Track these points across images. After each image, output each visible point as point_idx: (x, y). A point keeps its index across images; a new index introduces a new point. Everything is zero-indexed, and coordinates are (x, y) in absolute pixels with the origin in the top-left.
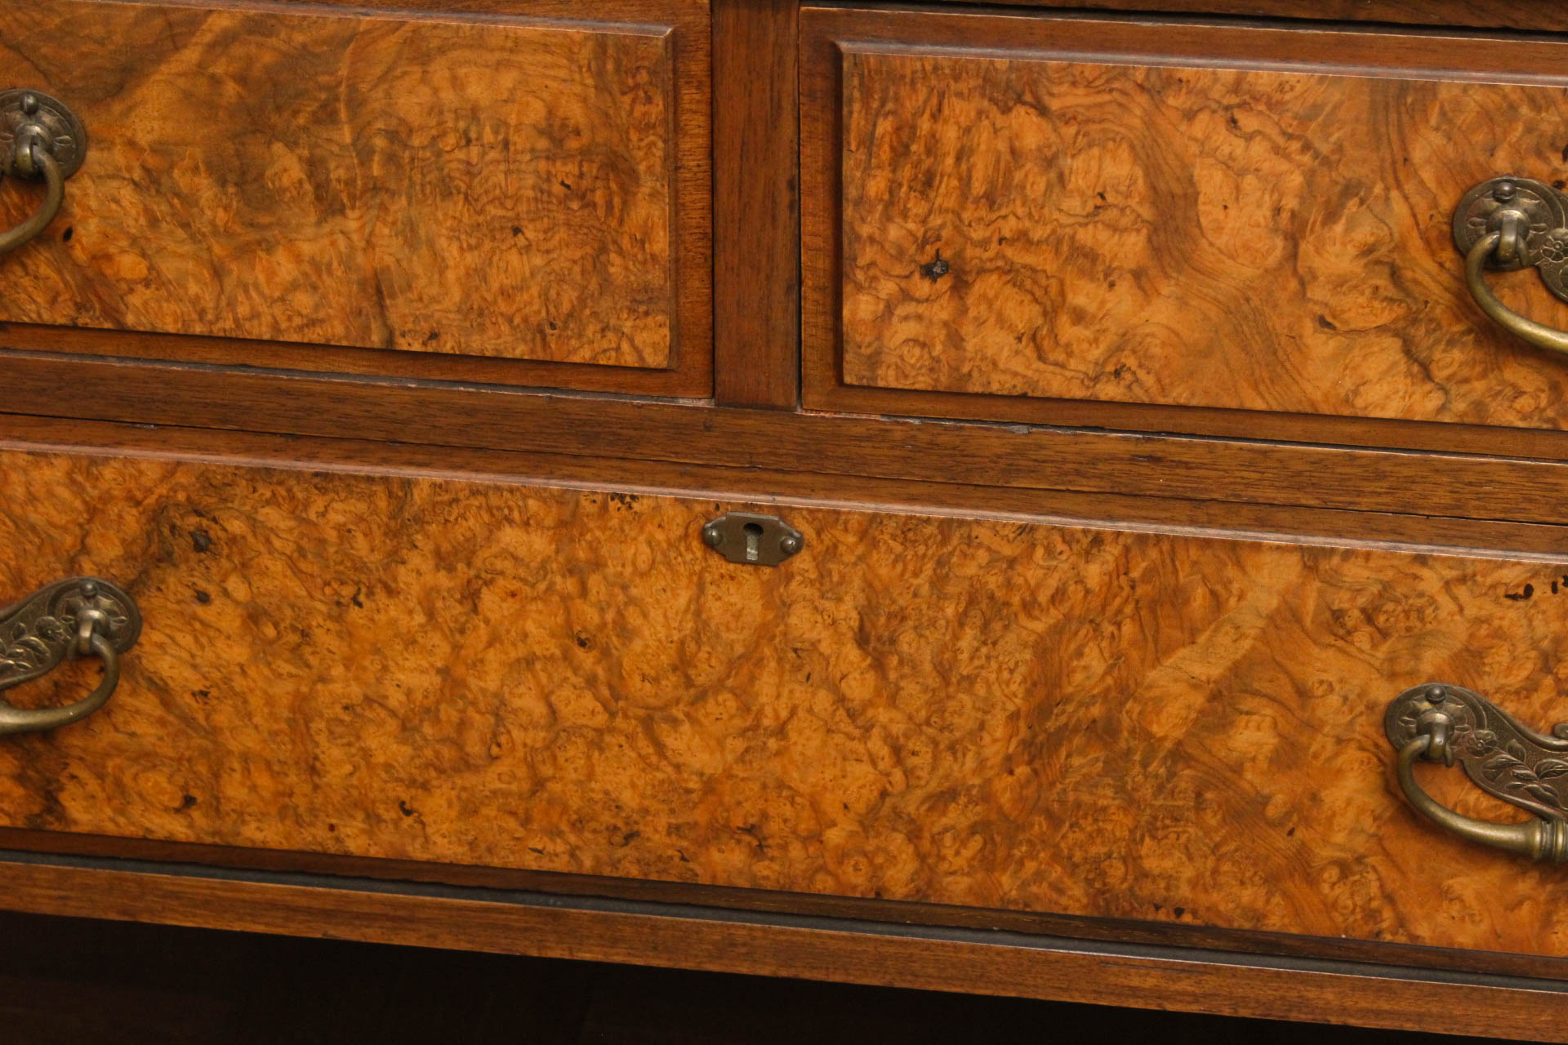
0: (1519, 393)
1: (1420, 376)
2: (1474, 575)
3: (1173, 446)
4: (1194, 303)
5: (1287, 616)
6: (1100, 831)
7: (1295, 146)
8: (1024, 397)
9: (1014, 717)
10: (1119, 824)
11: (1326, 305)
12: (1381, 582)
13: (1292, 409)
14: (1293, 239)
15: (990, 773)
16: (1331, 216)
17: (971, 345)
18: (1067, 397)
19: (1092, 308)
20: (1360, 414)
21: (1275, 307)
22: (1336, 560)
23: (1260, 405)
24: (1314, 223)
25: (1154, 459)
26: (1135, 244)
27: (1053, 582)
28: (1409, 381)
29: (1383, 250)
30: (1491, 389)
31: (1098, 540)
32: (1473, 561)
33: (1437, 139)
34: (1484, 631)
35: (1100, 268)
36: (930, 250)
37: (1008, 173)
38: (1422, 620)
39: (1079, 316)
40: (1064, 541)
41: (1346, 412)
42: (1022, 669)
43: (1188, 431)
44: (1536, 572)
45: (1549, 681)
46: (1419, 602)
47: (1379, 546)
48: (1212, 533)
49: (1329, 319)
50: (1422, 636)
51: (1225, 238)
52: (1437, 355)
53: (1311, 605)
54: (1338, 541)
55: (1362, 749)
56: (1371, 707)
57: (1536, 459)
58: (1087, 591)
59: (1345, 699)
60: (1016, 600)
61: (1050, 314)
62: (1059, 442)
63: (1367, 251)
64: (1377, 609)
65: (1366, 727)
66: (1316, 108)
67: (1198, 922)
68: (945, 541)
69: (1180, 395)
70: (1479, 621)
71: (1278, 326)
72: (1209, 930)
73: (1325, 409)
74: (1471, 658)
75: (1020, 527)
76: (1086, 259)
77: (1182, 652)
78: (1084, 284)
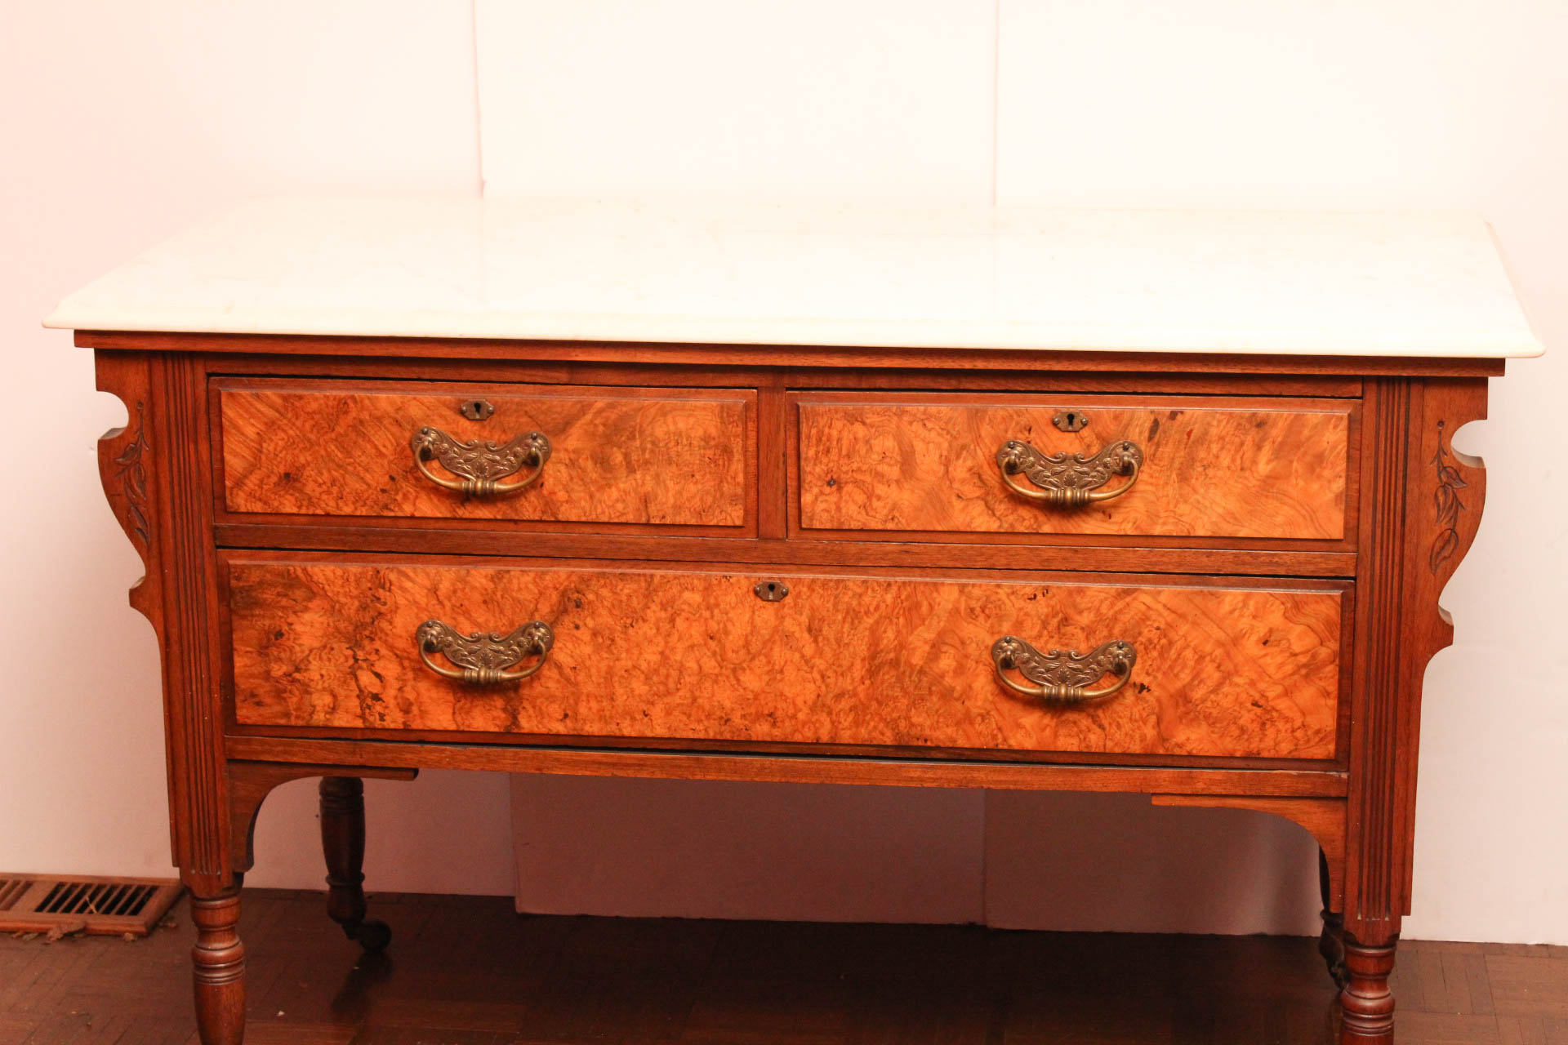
0: (1024, 520)
1: (991, 515)
2: (1016, 591)
3: (913, 547)
4: (916, 491)
5: (955, 612)
6: (896, 706)
7: (945, 432)
8: (862, 530)
9: (863, 660)
10: (904, 702)
11: (959, 490)
12: (986, 596)
13: (950, 529)
14: (947, 466)
15: (856, 684)
16: (958, 457)
17: (844, 511)
18: (876, 529)
19: (883, 495)
20: (973, 530)
21: (943, 491)
22: (970, 588)
23: (940, 529)
24: (953, 460)
25: (907, 552)
26: (896, 471)
27: (875, 603)
28: (988, 517)
29: (976, 469)
30: (1015, 518)
31: (889, 585)
32: (1015, 586)
33: (989, 427)
34: (1022, 614)
35: (885, 480)
36: (829, 476)
37: (854, 448)
38: (1000, 610)
39: (879, 498)
40: (878, 586)
41: (969, 530)
42: (866, 639)
43: (918, 541)
44: (1036, 589)
45: (1045, 632)
46: (1000, 603)
47: (983, 581)
48: (928, 579)
49: (960, 495)
50: (1001, 616)
51: (924, 467)
52: (996, 507)
53: (963, 607)
54: (970, 580)
55: (985, 665)
56: (987, 647)
57: (1032, 545)
58: (887, 606)
59: (977, 644)
60: (862, 610)
61: (869, 498)
62: (874, 547)
63: (970, 470)
64: (985, 606)
65: (986, 656)
66: (950, 419)
67: (933, 745)
68: (837, 589)
69: (914, 526)
70: (1020, 609)
71: (944, 499)
72: (938, 748)
73: (962, 529)
74: (1019, 625)
75: (863, 581)
76: (879, 476)
77: (921, 628)
78: (880, 486)
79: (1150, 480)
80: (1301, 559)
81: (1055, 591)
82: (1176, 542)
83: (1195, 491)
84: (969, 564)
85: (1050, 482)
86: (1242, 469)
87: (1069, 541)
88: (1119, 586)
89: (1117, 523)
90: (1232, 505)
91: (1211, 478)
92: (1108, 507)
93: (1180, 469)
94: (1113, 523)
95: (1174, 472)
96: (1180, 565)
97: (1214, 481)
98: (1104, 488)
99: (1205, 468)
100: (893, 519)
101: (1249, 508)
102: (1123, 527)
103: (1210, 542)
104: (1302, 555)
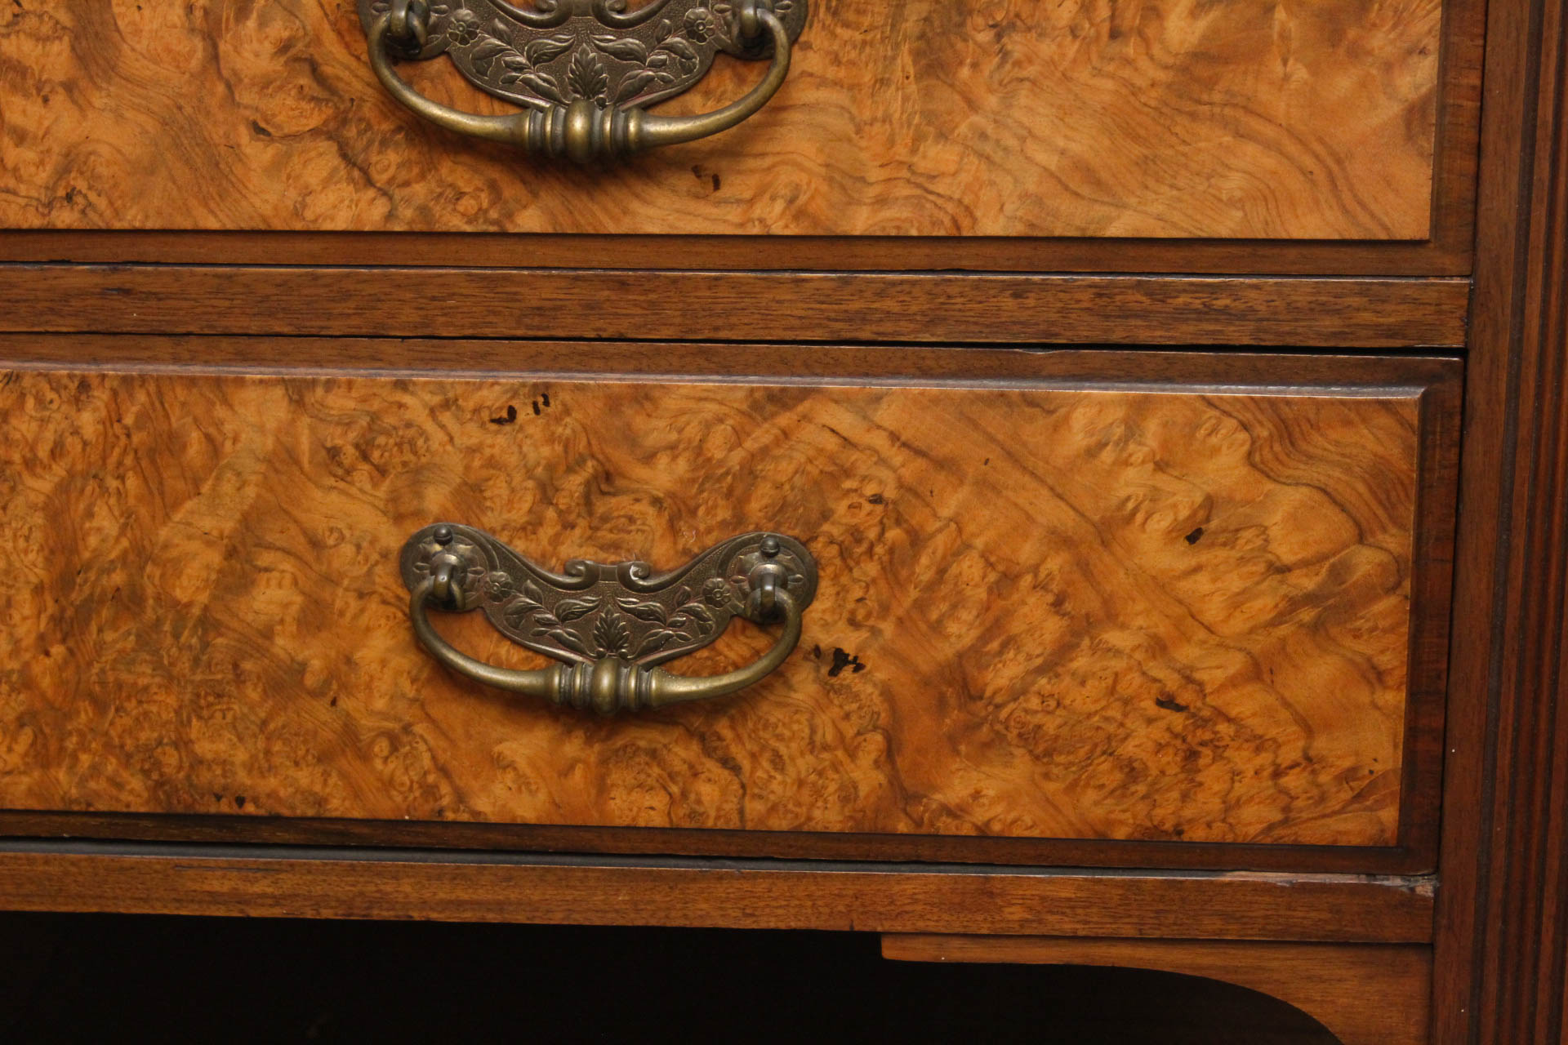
0: (460, 195)
1: (362, 182)
2: (457, 400)
3: (140, 278)
4: (128, 114)
5: (283, 459)
6: (146, 714)
9: (38, 590)
10: (165, 704)
11: (257, 109)
12: (368, 413)
13: (244, 226)
14: (212, 37)
15: (27, 656)
16: (242, 12)
18: (25, 226)
19: (30, 125)
20: (312, 227)
21: (208, 113)
22: (320, 391)
23: (212, 224)
24: (228, 19)
25: (126, 292)
26: (59, 54)
27: (49, 436)
28: (351, 187)
29: (300, 46)
30: (432, 192)
31: (85, 385)
32: (452, 384)
34: (477, 463)
35: (30, 82)
38: (415, 453)
39: (20, 136)
40: (52, 389)
41: (298, 226)
42: (37, 536)
43: (153, 259)
44: (515, 394)
45: (551, 513)
46: (411, 432)
47: (358, 374)
48: (196, 370)
49: (263, 125)
50: (418, 470)
51: (145, 42)
52: (374, 158)
53: (305, 443)
54: (319, 370)
55: (384, 602)
56: (385, 555)
57: (492, 268)
58: (85, 444)
59: (358, 547)
60: (17, 457)
63: (284, 47)
64: (370, 443)
65: (386, 578)
67: (262, 812)
69: (135, 218)
70: (472, 451)
71: (215, 137)
72: (274, 820)
73: (278, 225)
74: (471, 493)
75: (6, 375)
76: (16, 73)
77: (189, 505)
78: (18, 101)
79: (832, 72)
80: (1301, 300)
81: (566, 397)
82: (919, 256)
83: (972, 105)
84: (314, 325)
85: (527, 82)
86: (1115, 34)
87: (600, 255)
88: (755, 382)
89: (739, 201)
90: (1084, 142)
91: (1018, 64)
92: (713, 153)
93: (922, 36)
94: (726, 202)
95: (905, 48)
96: (932, 322)
97: (1031, 71)
98: (694, 100)
99: (1000, 31)
100: (69, 198)
101: (1137, 150)
102: (757, 211)
103: (1026, 251)
104: (1302, 289)
